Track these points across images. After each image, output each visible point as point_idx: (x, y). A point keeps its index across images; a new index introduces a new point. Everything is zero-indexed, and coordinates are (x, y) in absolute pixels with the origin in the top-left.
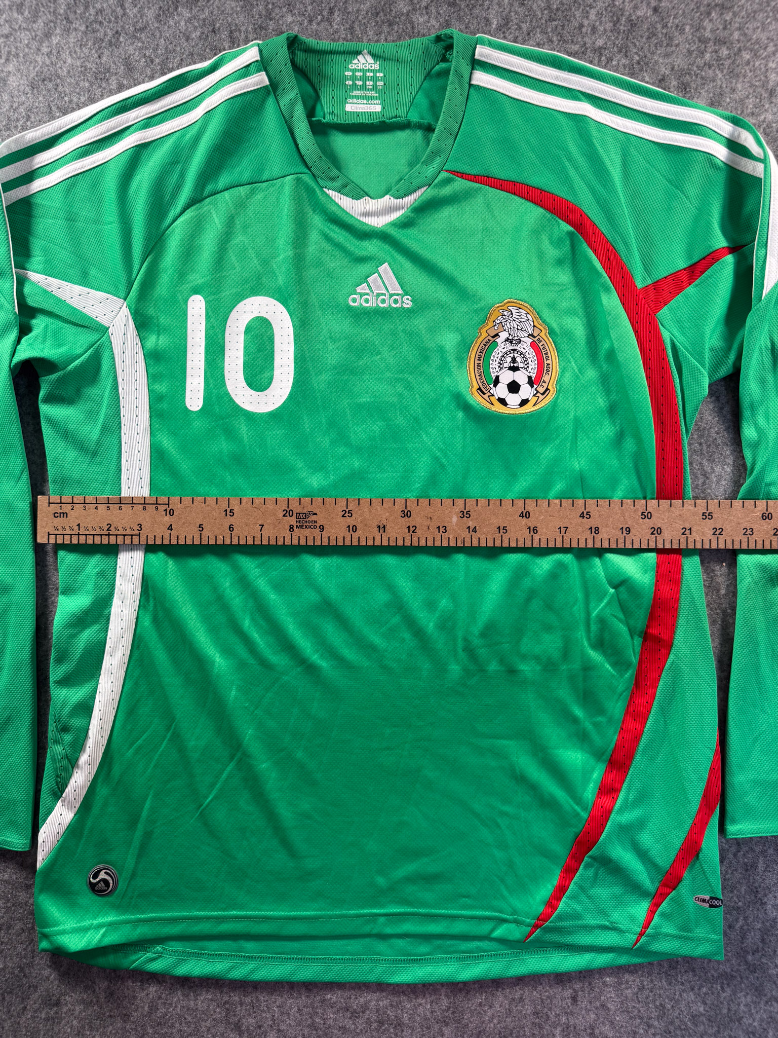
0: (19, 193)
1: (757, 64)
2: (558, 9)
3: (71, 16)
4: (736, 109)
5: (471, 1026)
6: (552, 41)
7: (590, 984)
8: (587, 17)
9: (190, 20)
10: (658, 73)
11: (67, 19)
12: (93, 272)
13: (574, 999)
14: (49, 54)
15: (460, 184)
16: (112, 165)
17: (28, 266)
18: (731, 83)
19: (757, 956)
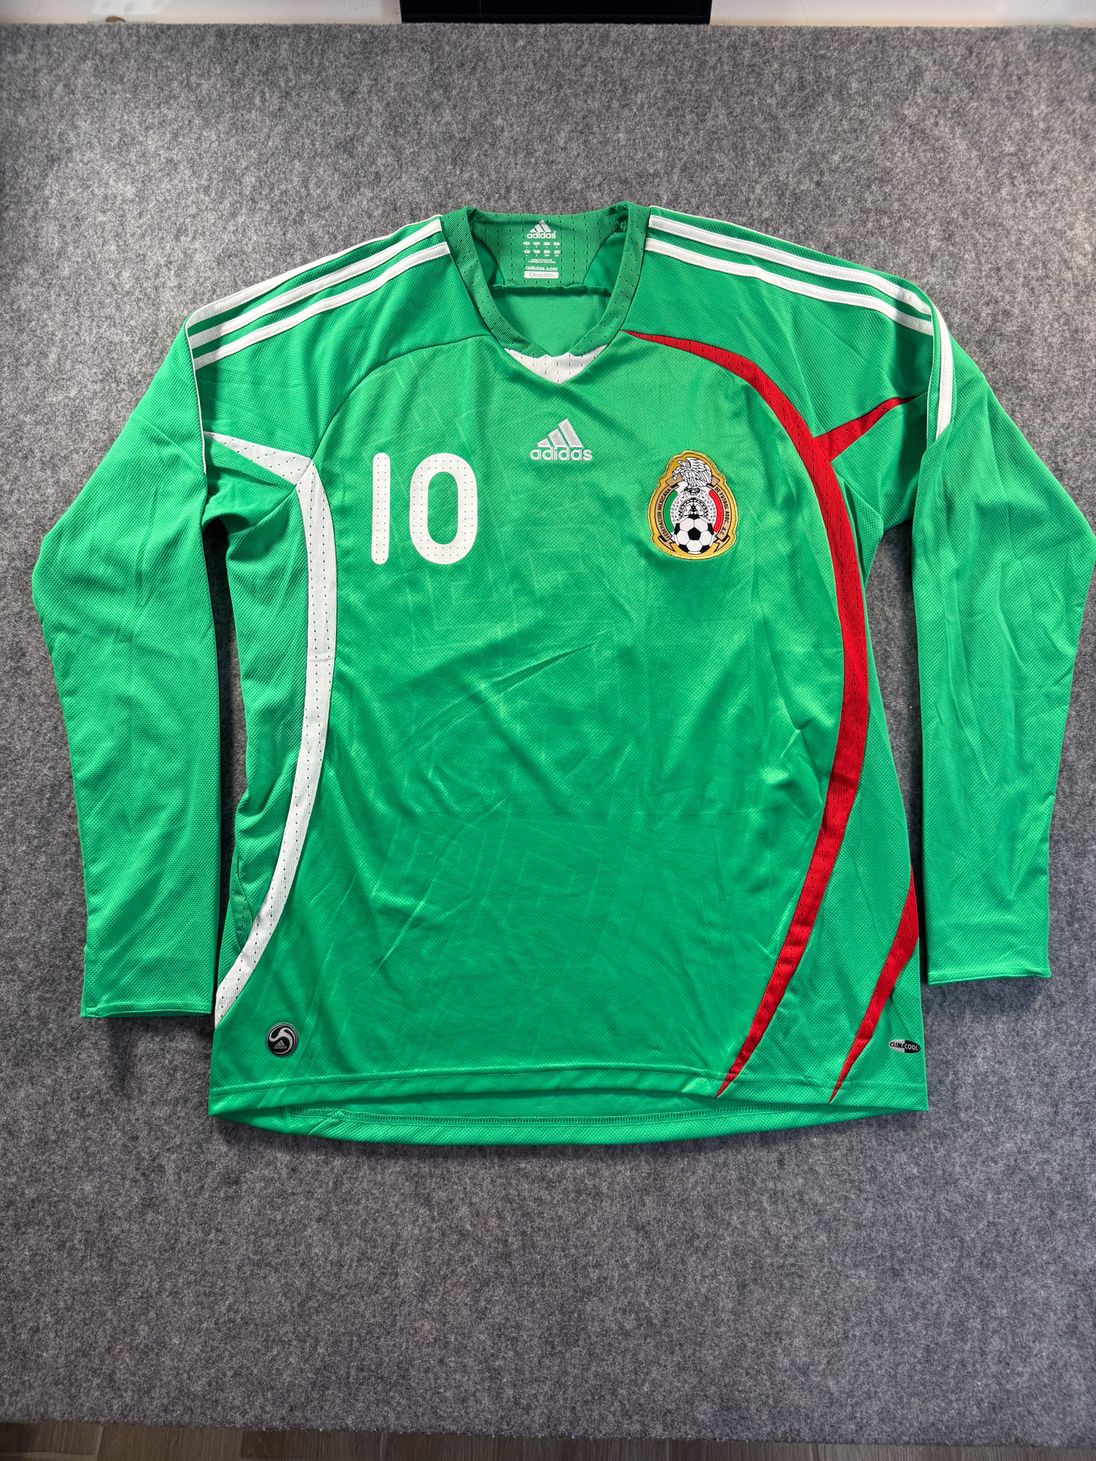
0: (207, 359)
1: (918, 231)
2: (725, 185)
3: (257, 197)
4: (900, 273)
5: (674, 1194)
6: (720, 214)
7: (796, 1146)
8: (753, 192)
9: (371, 199)
10: (823, 242)
11: (253, 200)
12: (279, 433)
13: (781, 1162)
14: (235, 232)
15: (637, 343)
16: (296, 331)
17: (214, 428)
18: (894, 249)
19: (971, 1114)
